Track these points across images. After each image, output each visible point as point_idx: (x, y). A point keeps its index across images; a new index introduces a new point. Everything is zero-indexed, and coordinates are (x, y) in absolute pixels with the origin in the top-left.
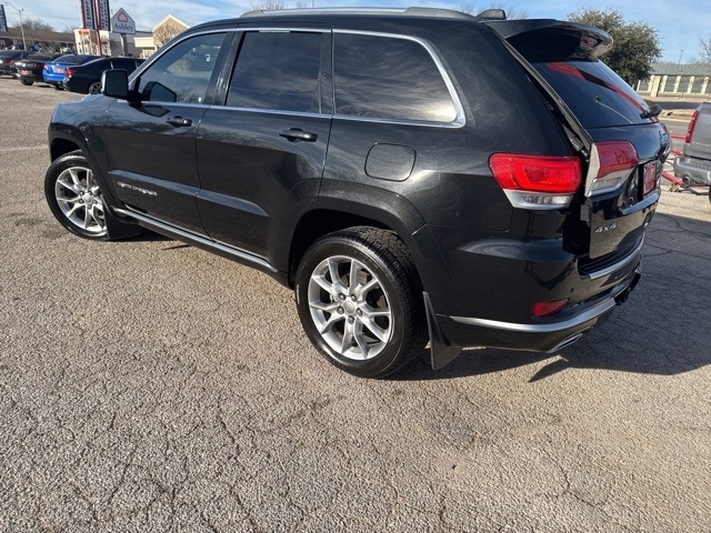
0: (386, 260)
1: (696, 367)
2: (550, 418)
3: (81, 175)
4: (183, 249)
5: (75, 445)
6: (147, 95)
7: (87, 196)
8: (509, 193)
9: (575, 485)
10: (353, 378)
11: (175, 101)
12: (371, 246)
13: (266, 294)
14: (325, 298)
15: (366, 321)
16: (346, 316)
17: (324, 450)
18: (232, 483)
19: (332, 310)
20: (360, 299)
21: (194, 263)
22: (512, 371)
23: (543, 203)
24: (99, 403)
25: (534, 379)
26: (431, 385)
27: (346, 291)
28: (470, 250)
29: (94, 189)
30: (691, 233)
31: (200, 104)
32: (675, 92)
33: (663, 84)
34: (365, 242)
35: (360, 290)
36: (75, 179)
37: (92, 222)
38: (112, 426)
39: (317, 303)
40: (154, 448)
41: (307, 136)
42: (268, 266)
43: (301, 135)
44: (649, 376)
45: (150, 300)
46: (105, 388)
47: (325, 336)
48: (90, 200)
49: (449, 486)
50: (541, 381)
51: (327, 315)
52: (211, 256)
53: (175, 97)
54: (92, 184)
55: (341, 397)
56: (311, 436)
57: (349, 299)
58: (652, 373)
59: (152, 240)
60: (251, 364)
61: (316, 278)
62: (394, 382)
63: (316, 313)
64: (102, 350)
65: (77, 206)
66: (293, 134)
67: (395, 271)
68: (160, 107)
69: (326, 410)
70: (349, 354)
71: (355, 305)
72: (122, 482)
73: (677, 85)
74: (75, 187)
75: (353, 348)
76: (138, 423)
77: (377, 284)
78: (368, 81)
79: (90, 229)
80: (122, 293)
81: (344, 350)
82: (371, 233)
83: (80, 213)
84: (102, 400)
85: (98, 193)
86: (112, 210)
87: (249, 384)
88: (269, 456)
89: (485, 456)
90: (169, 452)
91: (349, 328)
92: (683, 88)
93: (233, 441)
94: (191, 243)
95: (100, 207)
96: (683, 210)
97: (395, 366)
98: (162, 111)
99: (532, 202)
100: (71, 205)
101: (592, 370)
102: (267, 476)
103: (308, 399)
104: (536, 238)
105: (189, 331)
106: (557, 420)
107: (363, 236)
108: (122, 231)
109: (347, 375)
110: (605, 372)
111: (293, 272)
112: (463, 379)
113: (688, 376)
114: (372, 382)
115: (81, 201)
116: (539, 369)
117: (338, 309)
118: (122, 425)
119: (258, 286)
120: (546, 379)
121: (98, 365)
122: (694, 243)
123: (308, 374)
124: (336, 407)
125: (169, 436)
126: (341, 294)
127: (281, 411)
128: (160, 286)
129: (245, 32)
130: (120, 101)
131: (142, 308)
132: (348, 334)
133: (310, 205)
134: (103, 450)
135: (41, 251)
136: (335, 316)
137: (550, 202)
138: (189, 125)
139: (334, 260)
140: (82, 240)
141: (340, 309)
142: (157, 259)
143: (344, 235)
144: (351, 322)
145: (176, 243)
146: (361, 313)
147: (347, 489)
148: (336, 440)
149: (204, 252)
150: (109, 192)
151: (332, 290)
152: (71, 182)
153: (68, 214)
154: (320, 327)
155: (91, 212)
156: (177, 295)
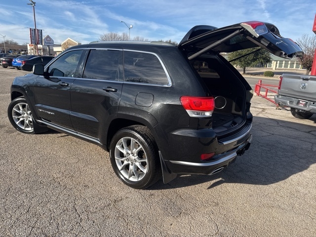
0: (144, 138)
1: (277, 182)
2: (214, 204)
3: (24, 106)
4: (66, 137)
5: (11, 220)
6: (52, 74)
7: (26, 115)
8: (188, 111)
9: (221, 230)
10: (133, 189)
11: (63, 76)
12: (139, 133)
13: (100, 155)
14: (122, 155)
15: (138, 164)
16: (130, 162)
17: (118, 219)
18: (77, 234)
19: (124, 160)
20: (135, 155)
21: (70, 143)
22: (201, 185)
23: (202, 115)
24: (24, 202)
25: (209, 188)
26: (166, 191)
27: (130, 152)
28: (175, 133)
29: (29, 112)
30: (283, 126)
31: (72, 77)
32: (283, 68)
33: (278, 65)
34: (136, 131)
35: (135, 151)
36: (21, 108)
37: (27, 126)
38: (28, 211)
39: (118, 158)
40: (45, 220)
41: (114, 90)
42: (99, 142)
43: (111, 89)
44: (257, 186)
45: (50, 158)
46: (27, 195)
47: (122, 172)
48: (27, 117)
49: (168, 232)
50: (212, 188)
51: (123, 162)
52: (78, 140)
53: (63, 75)
54: (28, 110)
55: (127, 198)
56: (112, 213)
57: (131, 155)
58: (258, 184)
59: (53, 133)
60: (90, 185)
61: (117, 146)
62: (151, 191)
63: (118, 162)
64: (27, 180)
65: (21, 119)
66: (108, 89)
67: (148, 143)
68: (57, 78)
69: (120, 203)
70: (132, 179)
71: (133, 158)
72: (30, 234)
73: (283, 65)
74: (21, 111)
75: (133, 176)
76: (39, 209)
77: (141, 148)
78: (147, 68)
79: (27, 129)
80: (38, 156)
81: (129, 178)
82: (139, 128)
83: (22, 123)
84: (25, 201)
85: (30, 114)
86: (36, 121)
87: (88, 193)
88: (94, 222)
89: (185, 220)
90: (51, 221)
91: (131, 167)
92: (286, 66)
93: (79, 216)
94: (69, 134)
95: (31, 120)
96: (280, 117)
97: (149, 183)
98: (58, 80)
99: (197, 114)
100: (19, 119)
101: (234, 184)
102: (92, 230)
103: (113, 198)
104: (200, 128)
105: (65, 171)
106: (217, 204)
107: (136, 129)
108: (40, 129)
109: (131, 188)
110: (239, 184)
111: (109, 145)
112: (180, 189)
113: (273, 185)
114: (141, 191)
115: (23, 117)
116: (212, 184)
117: (127, 160)
118: (32, 211)
119: (97, 152)
120: (214, 188)
121: (25, 186)
122: (284, 131)
123: (114, 188)
124: (124, 202)
125: (52, 215)
126: (128, 153)
127: (101, 203)
128: (55, 153)
129: (90, 50)
130: (40, 76)
131: (46, 162)
132: (131, 170)
133: (115, 117)
134: (23, 221)
135: (5, 139)
136: (126, 163)
137: (204, 115)
138: (67, 86)
139: (125, 139)
140: (23, 134)
141: (128, 160)
142: (55, 141)
143: (128, 129)
144: (132, 165)
145: (63, 134)
146: (136, 161)
147: (125, 234)
148: (123, 215)
149: (75, 138)
150: (35, 114)
151: (124, 152)
152: (19, 109)
153: (17, 123)
154: (120, 168)
155: (27, 122)
156: (61, 156)
